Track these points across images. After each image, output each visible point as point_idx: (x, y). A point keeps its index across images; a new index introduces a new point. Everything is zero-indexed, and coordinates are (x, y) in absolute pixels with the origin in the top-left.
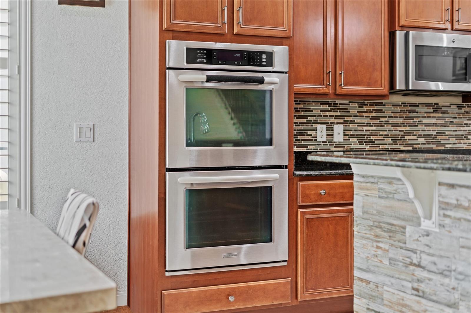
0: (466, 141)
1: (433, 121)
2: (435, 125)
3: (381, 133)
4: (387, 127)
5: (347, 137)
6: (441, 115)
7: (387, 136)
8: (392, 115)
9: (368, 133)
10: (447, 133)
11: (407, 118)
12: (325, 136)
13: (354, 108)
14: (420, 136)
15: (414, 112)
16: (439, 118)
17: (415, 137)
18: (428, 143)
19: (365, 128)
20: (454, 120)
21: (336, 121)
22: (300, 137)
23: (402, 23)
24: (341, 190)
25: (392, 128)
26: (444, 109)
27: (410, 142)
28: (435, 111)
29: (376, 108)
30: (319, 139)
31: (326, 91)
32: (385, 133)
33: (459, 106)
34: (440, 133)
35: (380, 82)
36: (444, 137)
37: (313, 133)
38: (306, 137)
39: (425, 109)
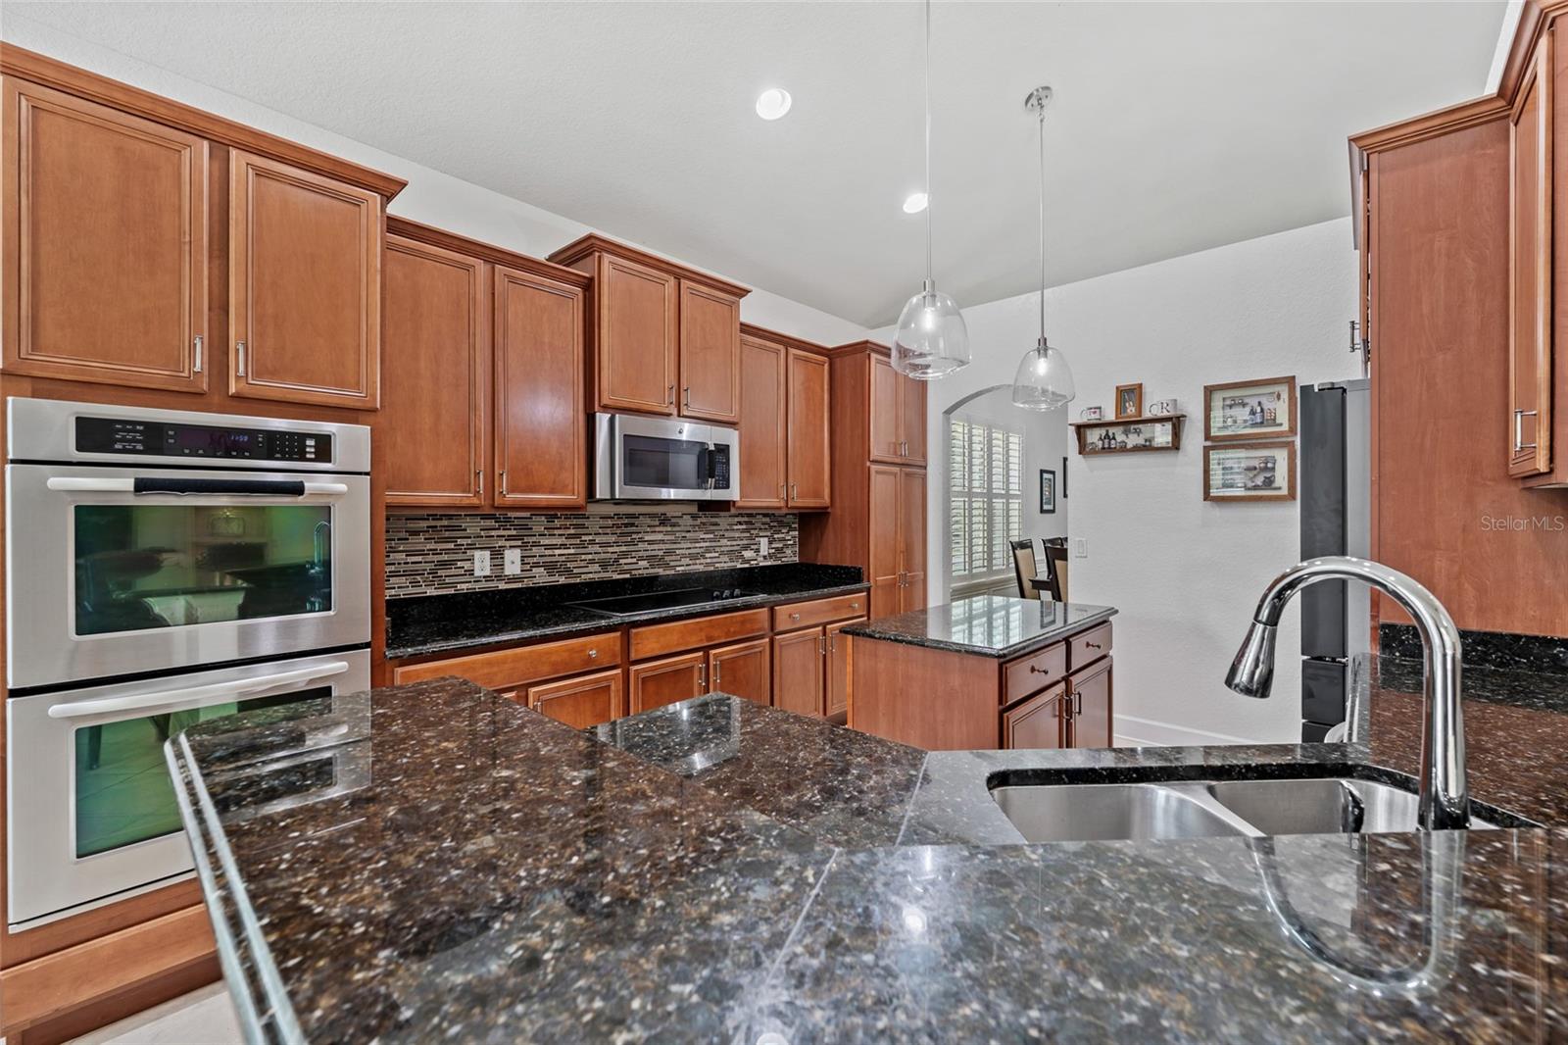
0: (702, 561)
1: (660, 537)
2: (663, 541)
3: (583, 557)
4: (591, 549)
5: (528, 567)
6: (669, 529)
7: (592, 562)
8: (600, 531)
9: (563, 558)
10: (678, 552)
11: (622, 534)
12: (488, 568)
13: (539, 524)
14: (641, 559)
15: (632, 525)
16: (667, 533)
17: (634, 560)
18: (652, 566)
19: (557, 552)
20: (688, 535)
21: (508, 544)
22: (440, 573)
23: (605, 401)
24: (486, 671)
25: (600, 550)
26: (673, 520)
27: (626, 567)
28: (662, 523)
29: (575, 522)
30: (477, 573)
31: (475, 501)
32: (590, 557)
33: (694, 517)
34: (669, 552)
35: (570, 487)
36: (674, 558)
37: (467, 565)
38: (453, 571)
39: (649, 521)
